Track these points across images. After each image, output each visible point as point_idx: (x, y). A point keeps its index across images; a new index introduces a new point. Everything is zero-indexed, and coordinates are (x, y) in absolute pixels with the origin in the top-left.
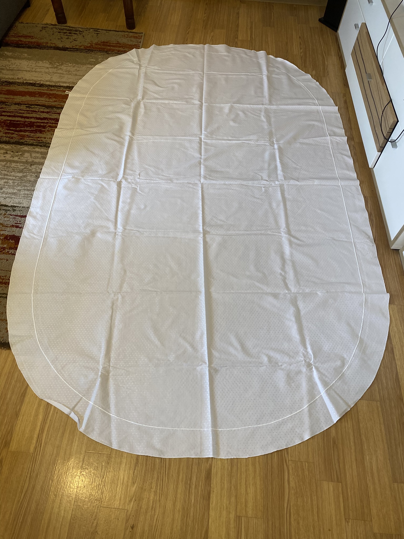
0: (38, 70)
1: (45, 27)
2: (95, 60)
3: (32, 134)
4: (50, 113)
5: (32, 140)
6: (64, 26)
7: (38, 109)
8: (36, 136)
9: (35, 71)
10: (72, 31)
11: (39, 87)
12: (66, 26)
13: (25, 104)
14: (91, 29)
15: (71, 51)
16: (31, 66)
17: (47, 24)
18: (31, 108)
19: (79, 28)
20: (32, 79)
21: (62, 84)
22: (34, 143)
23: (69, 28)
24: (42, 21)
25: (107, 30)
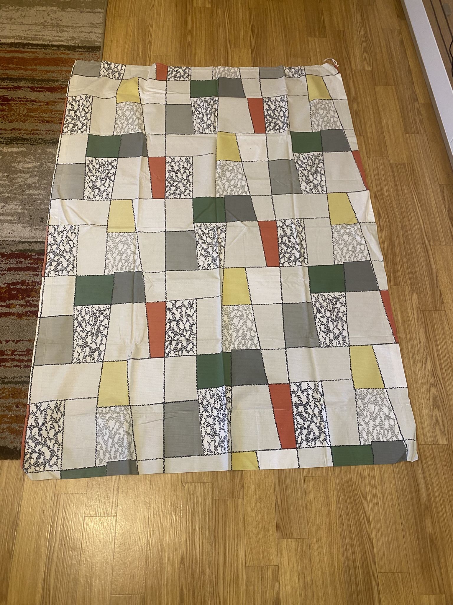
21: (3, 41)
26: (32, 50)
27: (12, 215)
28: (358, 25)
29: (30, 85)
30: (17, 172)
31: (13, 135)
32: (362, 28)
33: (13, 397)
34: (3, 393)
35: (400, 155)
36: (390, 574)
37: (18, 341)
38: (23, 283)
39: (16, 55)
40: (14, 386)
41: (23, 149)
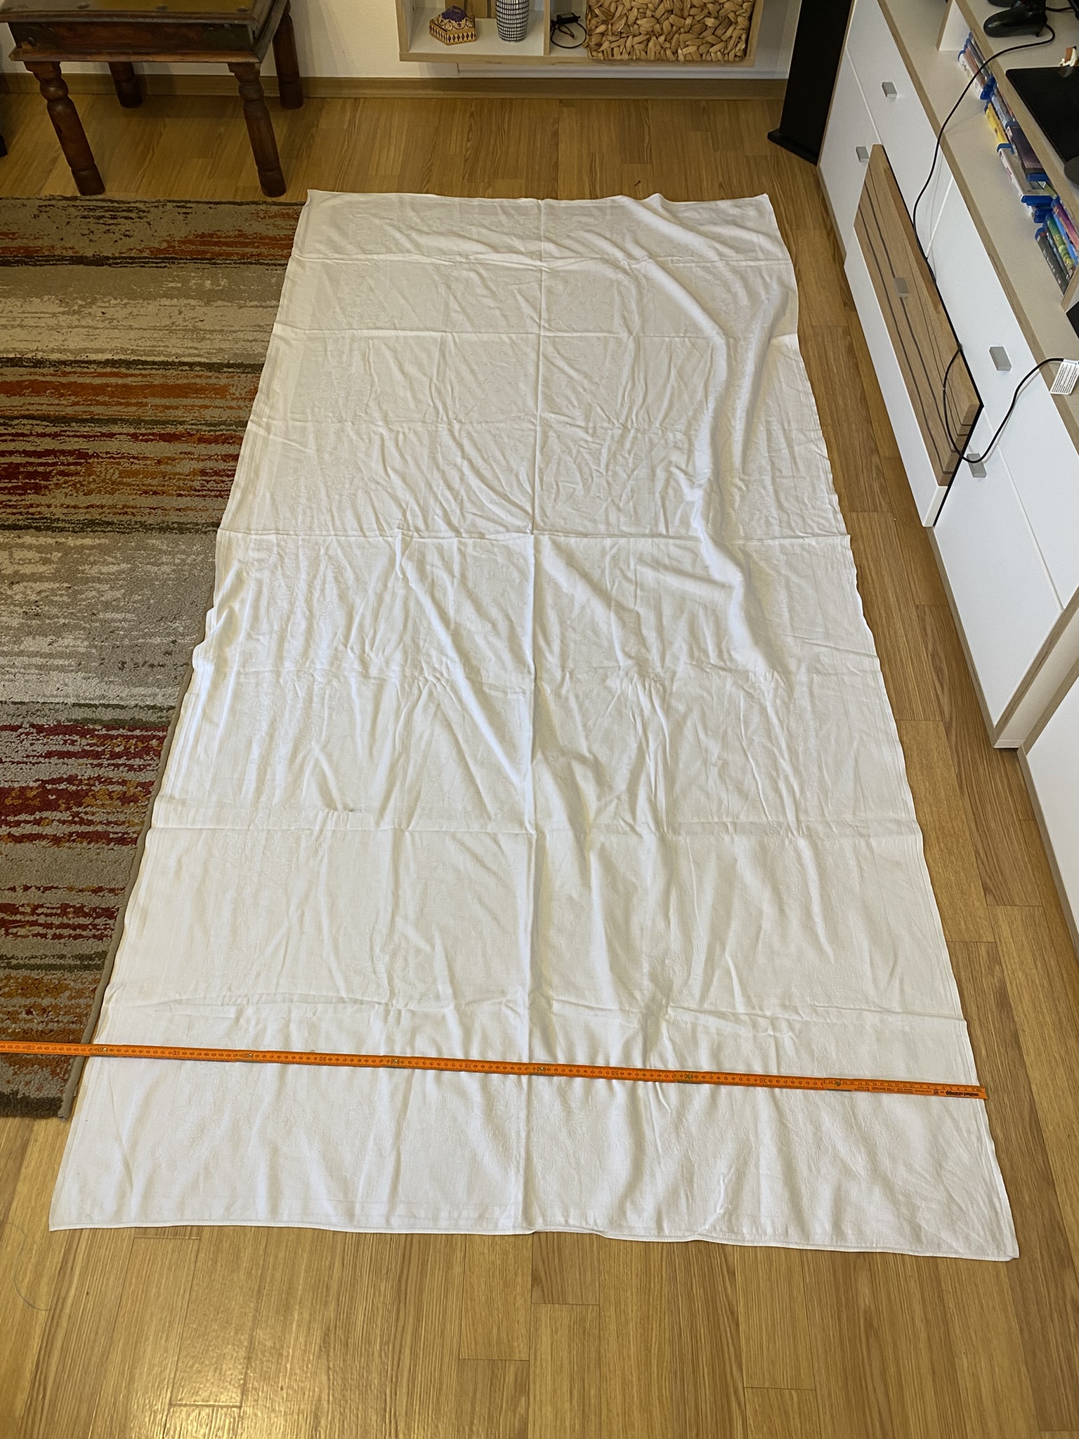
0: (31, 322)
1: (46, 207)
2: (179, 285)
3: (14, 498)
4: (60, 435)
5: (14, 514)
6: (97, 200)
7: (29, 427)
8: (23, 503)
9: (21, 326)
10: (118, 212)
11: (31, 367)
12: (101, 200)
15: (118, 263)
16: (11, 311)
17: (52, 198)
19: (136, 202)
20: (14, 349)
21: (93, 357)
22: (20, 523)
23: (109, 204)
24: (40, 189)
25: (211, 203)
26: (143, 372)
27: (69, 656)
29: (132, 431)
30: (86, 581)
31: (88, 517)
33: (23, 995)
34: (5, 986)
36: (772, 1392)
37: (46, 889)
38: (71, 780)
39: (113, 380)
40: (26, 973)
41: (103, 541)
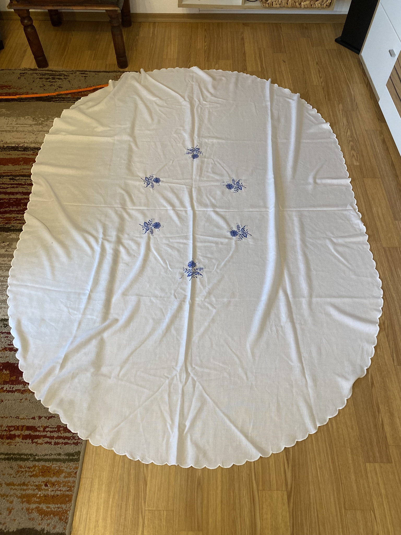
0: (21, 129)
1: (23, 73)
5: (20, 223)
7: (24, 181)
9: (17, 131)
10: (55, 76)
11: (23, 151)
12: (47, 70)
13: (8, 176)
14: (77, 72)
16: (12, 124)
17: (25, 69)
18: (15, 180)
19: (63, 71)
20: (14, 142)
23: (51, 72)
24: (20, 66)
25: (96, 72)
28: (345, 127)
32: (348, 130)
33: (43, 476)
34: (34, 471)
35: (391, 239)
40: (42, 463)
